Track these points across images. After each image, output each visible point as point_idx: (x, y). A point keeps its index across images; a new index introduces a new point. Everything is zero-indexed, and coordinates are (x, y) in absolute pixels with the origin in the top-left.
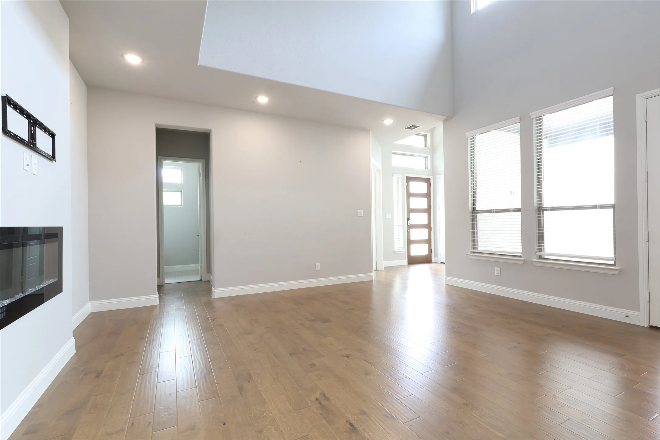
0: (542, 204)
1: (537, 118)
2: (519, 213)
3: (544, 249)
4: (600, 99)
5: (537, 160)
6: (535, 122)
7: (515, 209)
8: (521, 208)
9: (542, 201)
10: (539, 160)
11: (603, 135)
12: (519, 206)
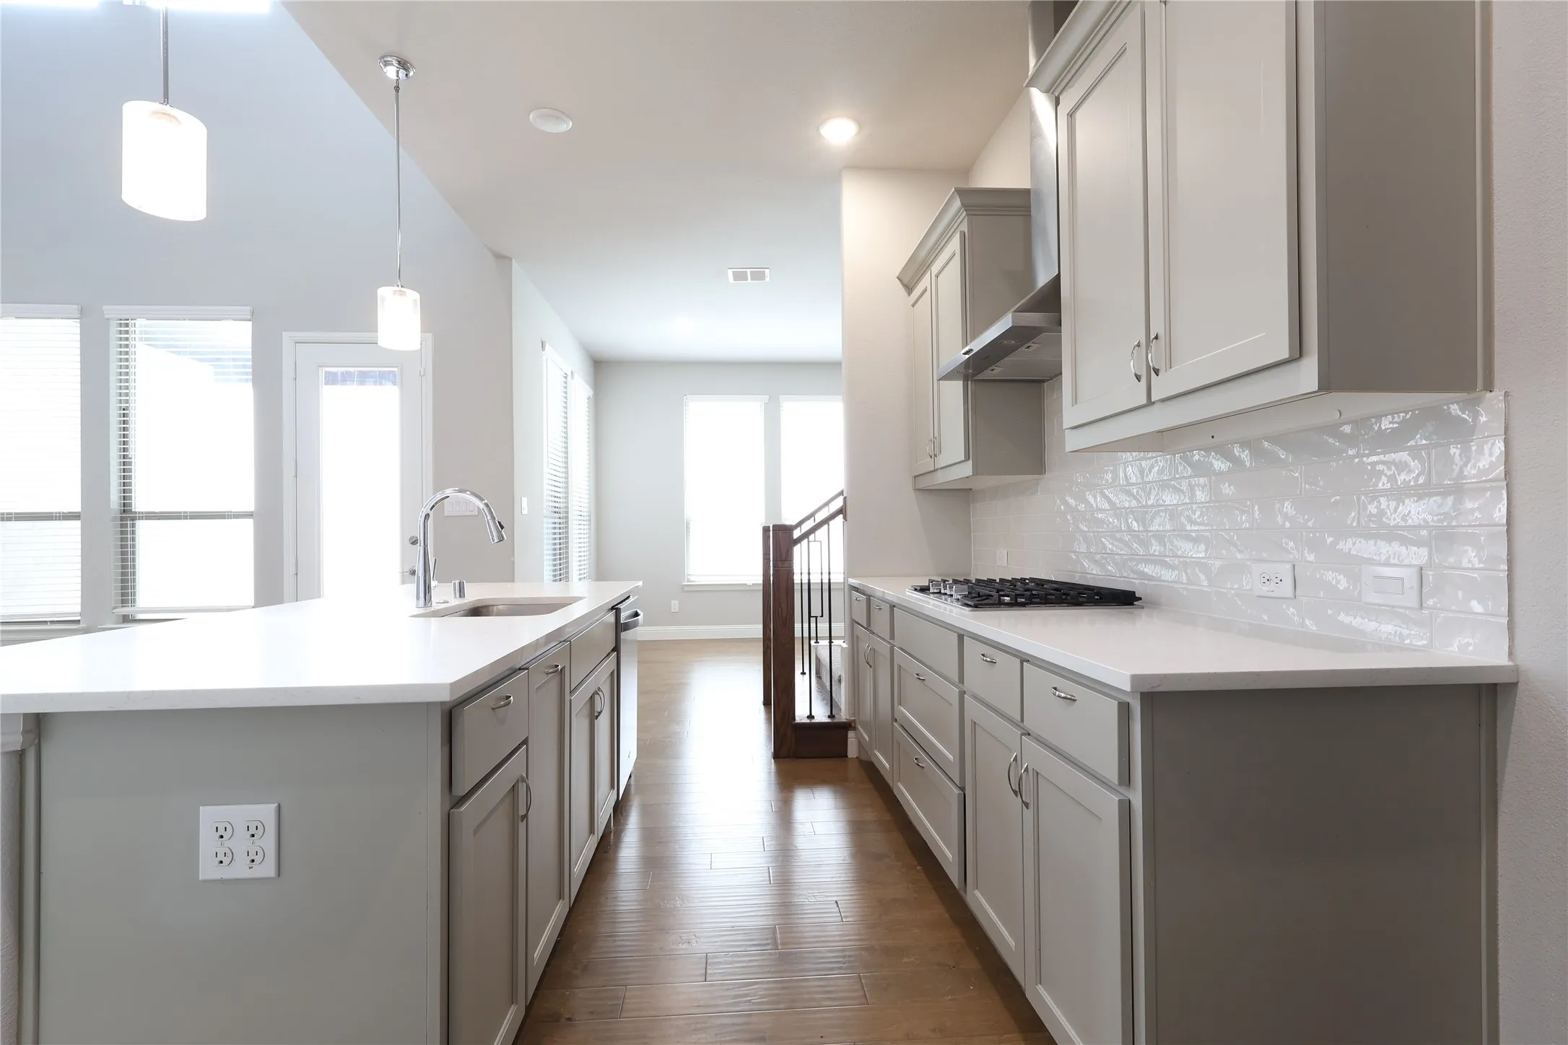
0: (130, 505)
1: (122, 322)
2: (77, 524)
3: (134, 601)
4: (235, 320)
5: (120, 410)
6: (114, 328)
7: (69, 513)
8: (79, 513)
9: (130, 498)
10: (124, 409)
11: (240, 380)
12: (77, 508)
